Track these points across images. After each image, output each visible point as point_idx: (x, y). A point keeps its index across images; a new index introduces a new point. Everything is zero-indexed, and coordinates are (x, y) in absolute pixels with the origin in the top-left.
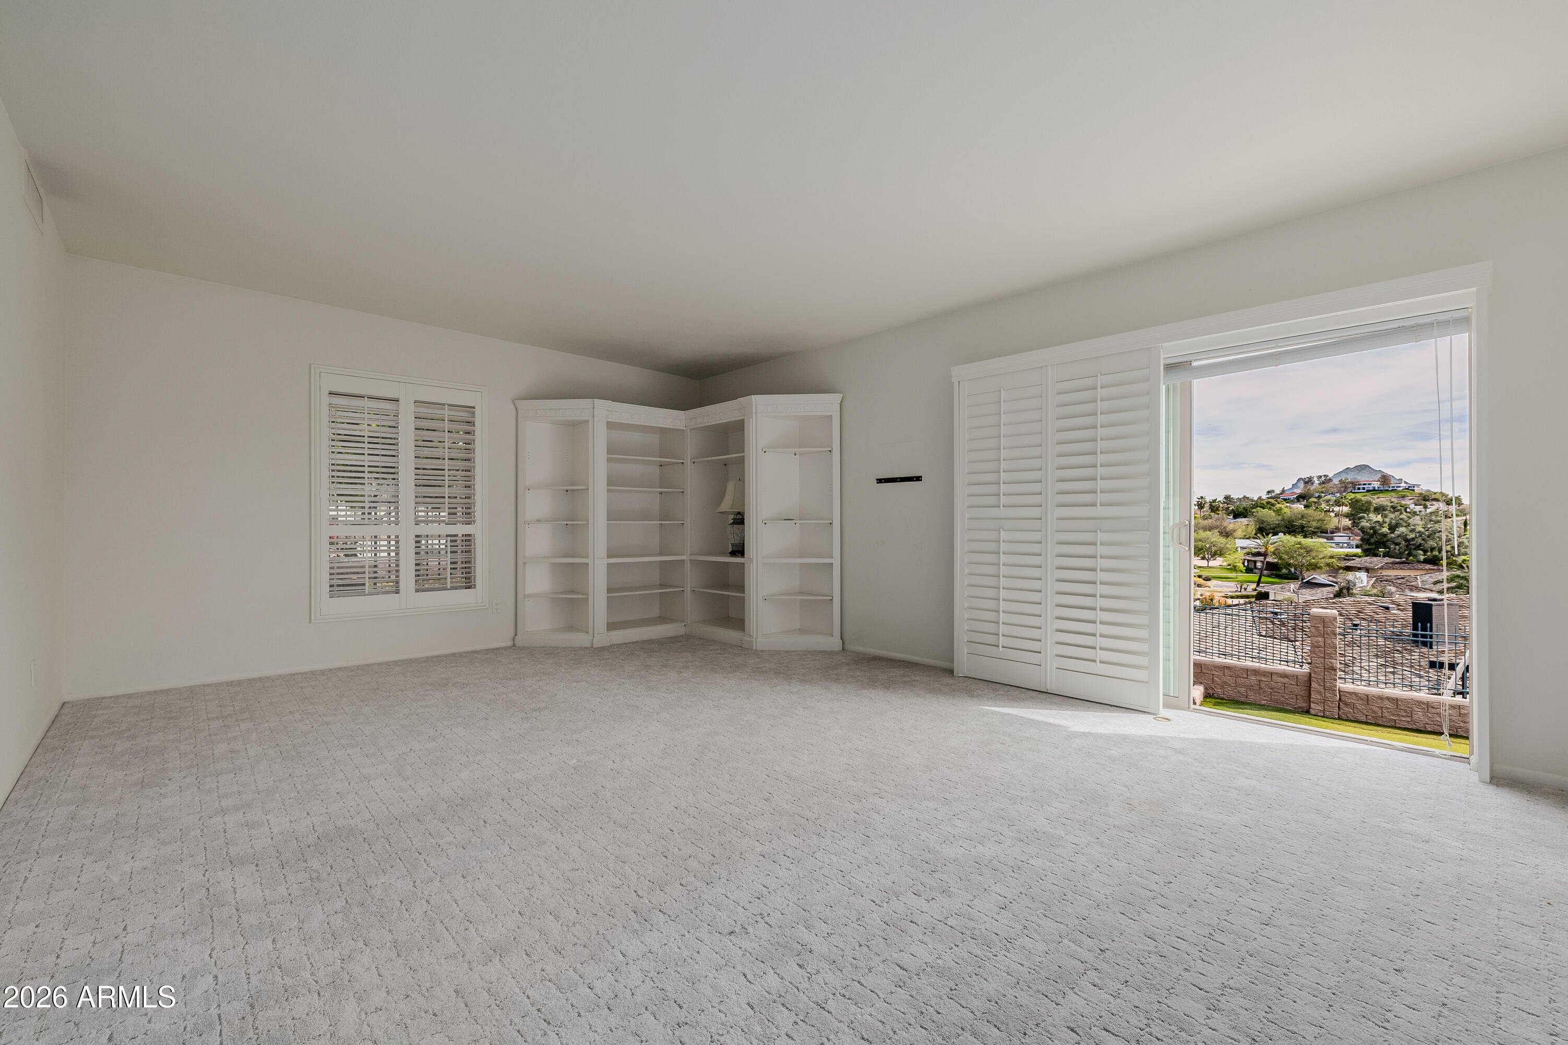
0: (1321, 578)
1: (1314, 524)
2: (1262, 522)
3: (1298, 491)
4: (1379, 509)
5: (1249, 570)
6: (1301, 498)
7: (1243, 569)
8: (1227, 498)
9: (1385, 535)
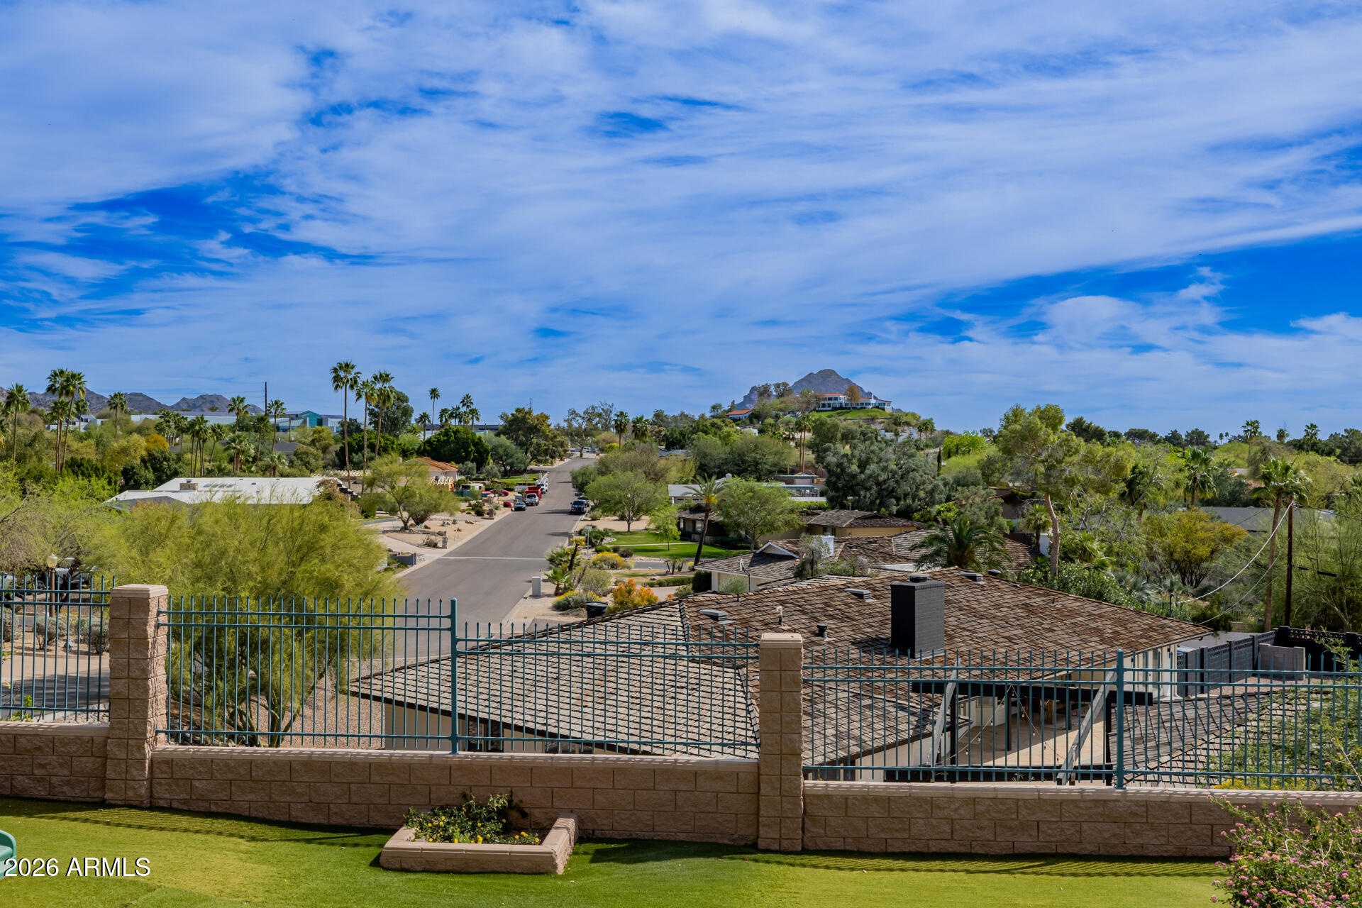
0: (779, 546)
1: (771, 459)
2: (705, 455)
3: (751, 407)
4: (847, 437)
5: (685, 536)
6: (755, 417)
7: (677, 533)
8: (658, 415)
9: (853, 476)
